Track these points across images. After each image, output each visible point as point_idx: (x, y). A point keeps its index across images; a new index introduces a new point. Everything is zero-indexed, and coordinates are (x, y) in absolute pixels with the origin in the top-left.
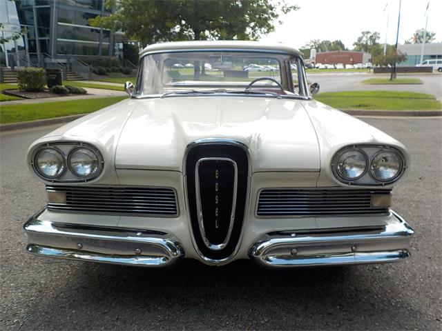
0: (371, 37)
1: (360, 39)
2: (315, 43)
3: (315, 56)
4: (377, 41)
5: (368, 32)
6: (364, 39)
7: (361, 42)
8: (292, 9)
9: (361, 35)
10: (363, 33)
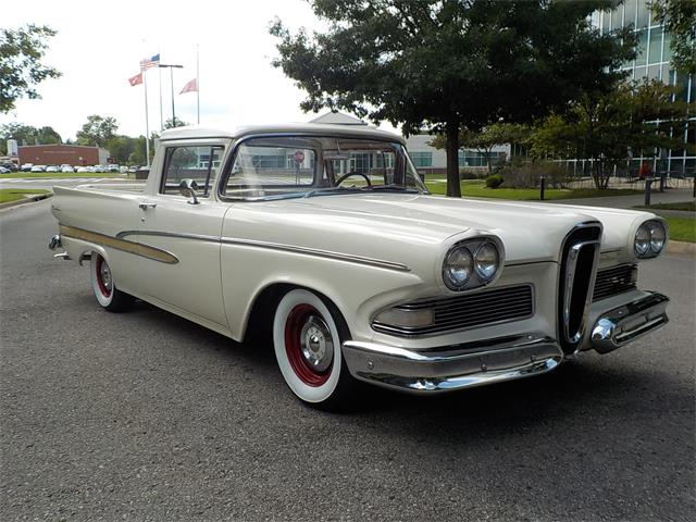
0: (104, 125)
1: (87, 128)
2: (12, 130)
3: (16, 151)
4: (113, 132)
5: (98, 118)
6: (94, 128)
7: (90, 132)
8: (48, 76)
9: (88, 122)
10: (90, 118)
